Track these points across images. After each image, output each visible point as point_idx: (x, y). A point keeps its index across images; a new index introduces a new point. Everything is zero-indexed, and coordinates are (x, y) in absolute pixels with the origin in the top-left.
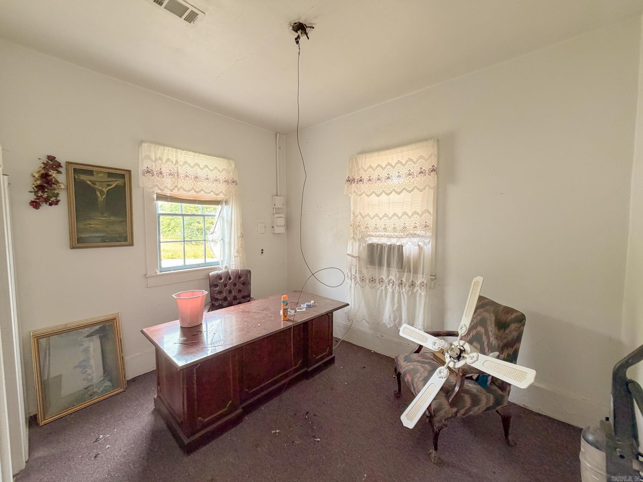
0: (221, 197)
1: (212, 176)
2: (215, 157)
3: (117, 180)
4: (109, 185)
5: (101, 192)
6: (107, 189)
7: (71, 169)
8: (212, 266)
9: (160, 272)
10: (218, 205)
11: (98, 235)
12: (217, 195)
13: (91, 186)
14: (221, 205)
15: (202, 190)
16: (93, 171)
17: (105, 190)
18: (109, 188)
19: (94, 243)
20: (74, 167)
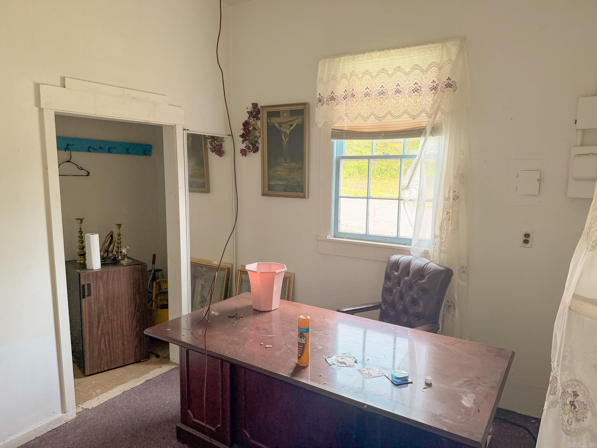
0: (423, 120)
1: (407, 84)
2: (416, 46)
3: (297, 118)
4: (291, 126)
5: (285, 134)
6: (290, 130)
7: (265, 112)
8: (405, 244)
9: (335, 237)
10: (420, 136)
11: (281, 183)
12: (414, 117)
13: (278, 128)
14: (425, 136)
15: (389, 113)
16: (280, 111)
17: (288, 132)
18: (291, 128)
19: (280, 191)
20: (267, 111)
